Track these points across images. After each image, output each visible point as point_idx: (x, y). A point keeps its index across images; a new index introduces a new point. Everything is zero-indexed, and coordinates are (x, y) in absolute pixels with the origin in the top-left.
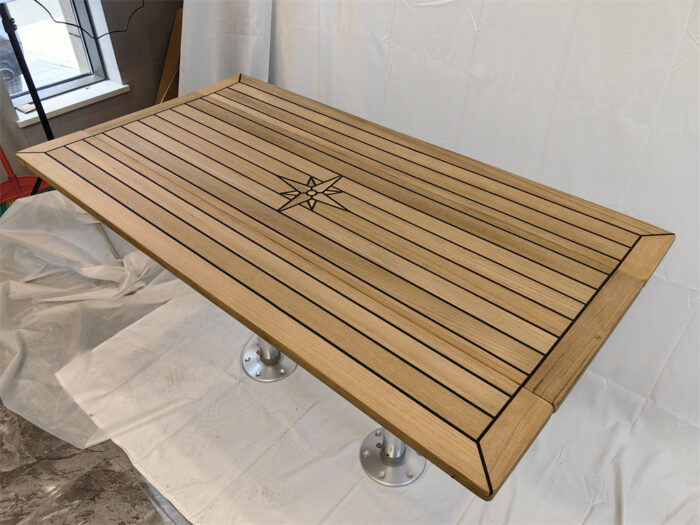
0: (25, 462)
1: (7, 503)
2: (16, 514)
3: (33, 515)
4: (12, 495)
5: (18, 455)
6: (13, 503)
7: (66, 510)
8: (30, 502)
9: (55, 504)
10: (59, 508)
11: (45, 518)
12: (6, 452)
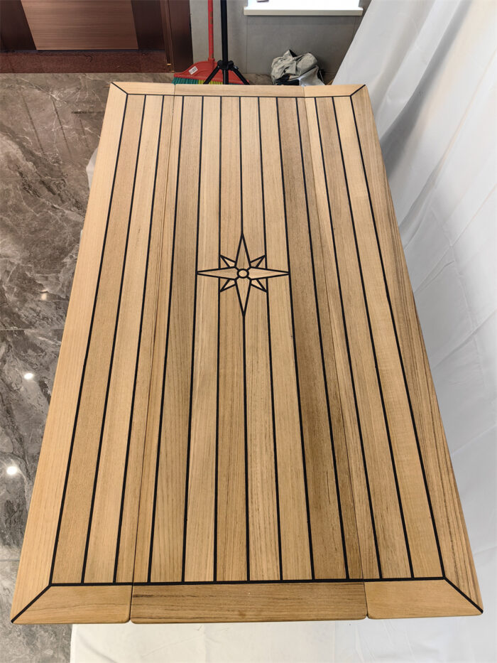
0: (59, 294)
1: (32, 312)
2: (31, 322)
3: (37, 331)
4: (38, 309)
5: (60, 286)
6: (35, 315)
7: (52, 343)
8: (42, 322)
9: (50, 334)
10: (50, 340)
11: (40, 338)
12: (57, 278)
